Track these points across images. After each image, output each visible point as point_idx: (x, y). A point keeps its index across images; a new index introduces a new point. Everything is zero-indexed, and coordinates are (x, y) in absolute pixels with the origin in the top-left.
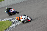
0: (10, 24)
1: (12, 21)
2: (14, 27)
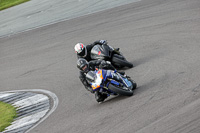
2: (23, 129)
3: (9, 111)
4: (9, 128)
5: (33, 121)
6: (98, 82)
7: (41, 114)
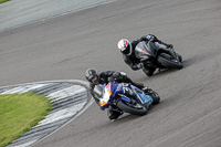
0: (43, 110)
1: (53, 95)
2: (58, 124)
3: (42, 104)
4: (43, 123)
5: (70, 115)
6: (106, 98)
7: (78, 107)
